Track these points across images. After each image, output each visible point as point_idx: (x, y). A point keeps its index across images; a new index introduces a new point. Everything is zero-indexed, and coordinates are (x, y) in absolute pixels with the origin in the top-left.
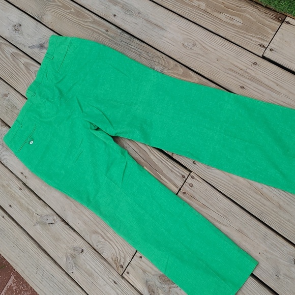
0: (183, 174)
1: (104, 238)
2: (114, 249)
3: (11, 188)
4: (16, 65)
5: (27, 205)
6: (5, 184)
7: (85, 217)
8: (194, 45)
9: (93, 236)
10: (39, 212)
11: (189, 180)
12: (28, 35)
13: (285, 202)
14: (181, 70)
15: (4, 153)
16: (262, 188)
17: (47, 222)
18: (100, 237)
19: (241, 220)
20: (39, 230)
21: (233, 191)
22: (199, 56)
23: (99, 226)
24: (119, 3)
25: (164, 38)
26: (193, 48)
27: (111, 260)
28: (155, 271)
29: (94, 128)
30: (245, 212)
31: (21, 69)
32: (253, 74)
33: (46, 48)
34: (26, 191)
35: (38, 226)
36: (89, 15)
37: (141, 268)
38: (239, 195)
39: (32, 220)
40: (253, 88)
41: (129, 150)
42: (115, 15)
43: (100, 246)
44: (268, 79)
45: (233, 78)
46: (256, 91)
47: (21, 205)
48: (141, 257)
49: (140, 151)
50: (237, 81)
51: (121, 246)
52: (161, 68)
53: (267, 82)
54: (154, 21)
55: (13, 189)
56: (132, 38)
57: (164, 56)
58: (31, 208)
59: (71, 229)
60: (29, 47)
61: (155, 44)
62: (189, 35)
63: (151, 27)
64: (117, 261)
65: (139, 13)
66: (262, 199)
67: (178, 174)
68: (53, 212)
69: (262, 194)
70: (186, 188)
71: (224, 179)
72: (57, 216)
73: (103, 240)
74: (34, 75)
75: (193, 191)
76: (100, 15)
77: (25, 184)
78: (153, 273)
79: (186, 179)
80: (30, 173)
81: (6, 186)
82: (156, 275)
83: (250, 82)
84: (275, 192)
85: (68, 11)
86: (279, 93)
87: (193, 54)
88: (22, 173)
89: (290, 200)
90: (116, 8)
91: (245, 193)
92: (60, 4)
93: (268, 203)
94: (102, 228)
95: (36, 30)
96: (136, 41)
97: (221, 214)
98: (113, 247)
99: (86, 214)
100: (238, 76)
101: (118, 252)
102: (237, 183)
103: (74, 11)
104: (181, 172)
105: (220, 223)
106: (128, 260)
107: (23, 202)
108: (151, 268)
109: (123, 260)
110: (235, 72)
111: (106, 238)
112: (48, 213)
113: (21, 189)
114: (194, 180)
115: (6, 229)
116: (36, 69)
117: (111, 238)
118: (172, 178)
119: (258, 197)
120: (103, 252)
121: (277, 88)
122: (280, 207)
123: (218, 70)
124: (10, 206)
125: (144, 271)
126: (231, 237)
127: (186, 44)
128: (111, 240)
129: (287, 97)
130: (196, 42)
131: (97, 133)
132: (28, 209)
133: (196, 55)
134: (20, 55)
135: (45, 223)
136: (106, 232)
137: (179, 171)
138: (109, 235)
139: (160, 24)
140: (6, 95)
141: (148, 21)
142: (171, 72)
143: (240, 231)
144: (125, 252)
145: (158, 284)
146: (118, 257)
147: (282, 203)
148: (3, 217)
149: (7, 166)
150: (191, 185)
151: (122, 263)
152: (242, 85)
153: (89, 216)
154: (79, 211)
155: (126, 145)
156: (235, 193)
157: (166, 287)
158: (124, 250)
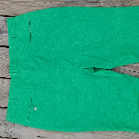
29: (93, 71)
33: (6, 32)
41: (127, 73)
49: (137, 69)
52: (122, 3)
74: (4, 57)
80: (47, 132)
88: (38, 136)
99: (117, 135)
116: (4, 52)
131: (98, 73)
142: (131, 3)
153: (121, 136)
154: (109, 137)
155: (123, 71)
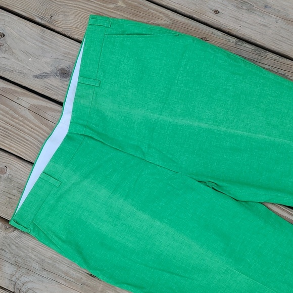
4: (11, 112)
12: (26, 53)
15: (23, 279)
31: (26, 119)
36: (161, 13)
42: (216, 12)
56: (262, 51)
60: (36, 77)
65: (266, 7)
85: (112, 6)
95: (42, 43)
96: (270, 55)
103: (124, 6)
134: (17, 92)
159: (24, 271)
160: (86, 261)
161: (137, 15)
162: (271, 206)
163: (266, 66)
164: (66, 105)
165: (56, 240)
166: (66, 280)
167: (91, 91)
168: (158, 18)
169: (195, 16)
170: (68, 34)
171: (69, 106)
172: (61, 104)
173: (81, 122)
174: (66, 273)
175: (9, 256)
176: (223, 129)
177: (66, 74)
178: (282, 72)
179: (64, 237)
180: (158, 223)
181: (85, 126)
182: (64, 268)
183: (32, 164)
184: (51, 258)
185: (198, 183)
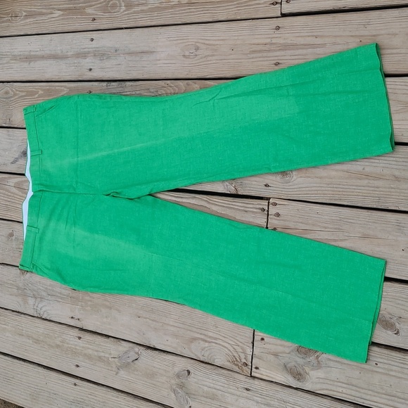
0: (261, 207)
1: (206, 341)
2: (225, 347)
3: (68, 344)
4: (7, 193)
5: (96, 353)
6: (58, 343)
7: (172, 329)
8: (197, 49)
9: (193, 346)
10: (115, 353)
11: (273, 210)
12: (4, 150)
13: (399, 169)
14: (196, 85)
15: (40, 306)
16: (364, 169)
17: (130, 360)
18: (202, 343)
19: (360, 222)
20: (124, 376)
21: (331, 192)
22: (209, 58)
23: (195, 330)
24: (89, 53)
25: (158, 62)
26: (197, 53)
27: (228, 364)
28: (288, 347)
30: (358, 210)
31: (14, 194)
32: (282, 41)
34: (88, 337)
35: (122, 373)
36: (61, 87)
37: (269, 353)
38: (340, 193)
39: (110, 368)
40: (290, 58)
42: (90, 70)
43: (206, 355)
44: (301, 36)
45: (261, 59)
46: (295, 59)
47: (89, 357)
48: (263, 339)
50: (267, 61)
51: (232, 339)
53: (301, 41)
54: (138, 50)
55: (71, 342)
56: (123, 83)
57: (168, 82)
58: (102, 354)
59: (162, 353)
60: (12, 163)
61: (152, 75)
62: (185, 41)
63: (138, 59)
64: (237, 361)
65: (116, 51)
66: (371, 182)
67: (255, 210)
68: (131, 345)
69: (368, 176)
70: (274, 222)
71: (312, 185)
72: (138, 346)
73: (207, 344)
75: (283, 220)
76: (73, 79)
77: (82, 329)
78: (287, 350)
79: (268, 211)
81: (61, 344)
82: (292, 351)
83: (282, 53)
84: (381, 165)
85: (37, 96)
86: (324, 45)
87: (201, 60)
89: (405, 164)
90: (88, 60)
91: (346, 187)
92: (24, 94)
93: (380, 183)
94: (198, 331)
95: (9, 139)
96: (128, 83)
97: (331, 228)
98: (223, 346)
100: (265, 54)
101: (231, 349)
102: (331, 180)
103: (42, 92)
104: (258, 206)
105: (335, 240)
106: (249, 351)
107: (90, 352)
108: (281, 345)
109: (242, 356)
110: (260, 51)
111: (208, 339)
112: (125, 349)
113: (80, 338)
114: (278, 206)
115: (85, 398)
117: (215, 336)
118: (251, 220)
119: (365, 182)
120: (215, 359)
121: (318, 41)
122: (397, 179)
123: (239, 61)
124: (78, 366)
125: (276, 355)
126: (358, 250)
127: (187, 53)
128: (216, 339)
129: (334, 44)
130: (197, 44)
132: (100, 357)
133: (204, 59)
135: (128, 363)
136: (206, 333)
137: (254, 206)
138: (210, 334)
139: (146, 49)
140: (11, 235)
141: (130, 54)
143: (365, 237)
144: (240, 344)
145: (300, 361)
146: (235, 355)
147: (397, 173)
148: (75, 385)
149: (51, 319)
150: (278, 215)
151: (244, 361)
152: (275, 62)
156: (334, 193)
157: (312, 358)
158: (238, 343)
159: (39, 299)
160: (64, 279)
161: (50, 95)
162: (159, 195)
163: (128, 93)
164: (26, 174)
165: (46, 271)
166: (62, 298)
167: (38, 159)
168: (62, 91)
169: (80, 79)
170: (20, 127)
171: (28, 174)
172: (24, 175)
173: (37, 182)
174: (60, 293)
175: (29, 292)
176: (116, 151)
177: (25, 154)
178: (138, 92)
179: (49, 267)
180: (96, 236)
181: (39, 184)
182: (58, 290)
183: (22, 223)
184: (50, 285)
185: (106, 197)
